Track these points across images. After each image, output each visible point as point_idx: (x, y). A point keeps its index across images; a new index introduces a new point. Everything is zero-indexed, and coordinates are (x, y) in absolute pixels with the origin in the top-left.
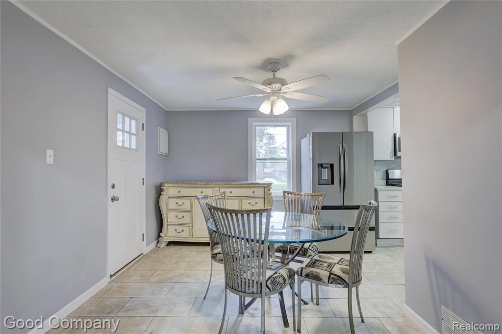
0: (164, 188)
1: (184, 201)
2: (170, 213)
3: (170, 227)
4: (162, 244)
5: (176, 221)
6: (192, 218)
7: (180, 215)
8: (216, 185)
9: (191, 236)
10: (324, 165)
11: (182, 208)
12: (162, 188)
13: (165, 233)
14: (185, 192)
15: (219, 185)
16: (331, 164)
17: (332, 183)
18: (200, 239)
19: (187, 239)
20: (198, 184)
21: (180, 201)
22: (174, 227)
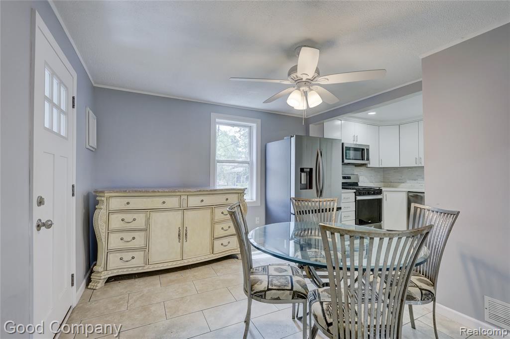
0: (103, 199)
1: (135, 216)
2: (112, 236)
3: (111, 255)
4: (99, 282)
5: (122, 245)
6: (148, 239)
7: (128, 236)
8: (184, 192)
9: (147, 262)
10: (305, 170)
11: (133, 226)
12: (98, 198)
13: (102, 265)
14: (137, 203)
15: (189, 192)
16: (310, 169)
17: (311, 187)
18: (161, 265)
19: (140, 268)
20: (158, 192)
21: (129, 217)
22: (118, 254)
